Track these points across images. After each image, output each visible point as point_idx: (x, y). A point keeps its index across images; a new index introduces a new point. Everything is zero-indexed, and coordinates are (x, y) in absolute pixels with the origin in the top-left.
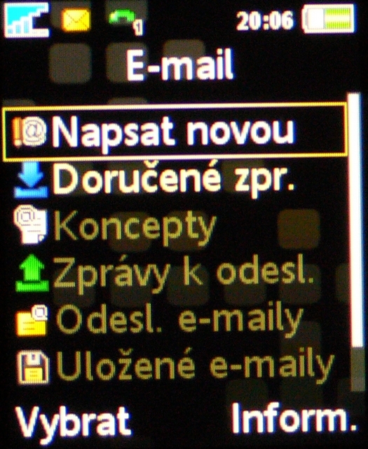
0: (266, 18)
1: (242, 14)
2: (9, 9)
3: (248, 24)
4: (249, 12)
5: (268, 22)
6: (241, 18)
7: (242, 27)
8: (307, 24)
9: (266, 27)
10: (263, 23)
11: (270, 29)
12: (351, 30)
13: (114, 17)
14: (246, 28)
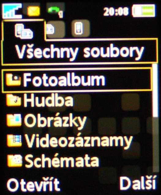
0: (116, 10)
1: (106, 9)
5: (117, 12)
6: (105, 11)
7: (106, 14)
8: (134, 13)
10: (115, 12)
11: (118, 15)
12: (153, 15)
13: (50, 10)
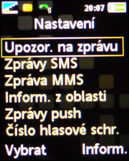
0: (95, 7)
1: (86, 6)
2: (4, 4)
3: (88, 9)
4: (89, 5)
5: (95, 9)
6: (86, 7)
7: (86, 10)
8: (109, 9)
9: (95, 10)
10: (94, 9)
12: (125, 11)
13: (41, 7)
14: (88, 11)
